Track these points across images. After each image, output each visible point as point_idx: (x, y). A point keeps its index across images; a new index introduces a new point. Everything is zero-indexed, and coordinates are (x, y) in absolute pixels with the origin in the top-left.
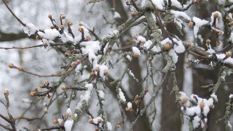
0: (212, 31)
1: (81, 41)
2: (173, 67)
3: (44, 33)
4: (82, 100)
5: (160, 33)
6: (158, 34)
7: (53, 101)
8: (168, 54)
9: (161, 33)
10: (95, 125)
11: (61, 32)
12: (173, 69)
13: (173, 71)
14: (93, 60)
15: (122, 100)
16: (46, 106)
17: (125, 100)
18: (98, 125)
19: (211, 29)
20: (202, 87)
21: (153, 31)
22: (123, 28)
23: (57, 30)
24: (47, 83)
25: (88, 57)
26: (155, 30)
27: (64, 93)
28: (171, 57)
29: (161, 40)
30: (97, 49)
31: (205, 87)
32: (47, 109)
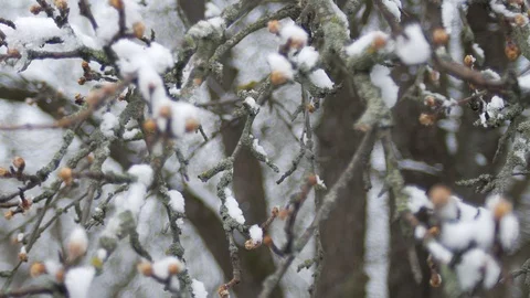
0: (492, 15)
1: (116, 39)
2: (386, 117)
3: (13, 26)
4: (119, 211)
5: (342, 24)
6: (338, 28)
7: (42, 230)
8: (369, 80)
9: (347, 24)
10: (160, 280)
11: (61, 21)
12: (386, 123)
13: (385, 128)
14: (152, 89)
15: (234, 221)
16: (24, 242)
17: (241, 220)
18: (167, 282)
19: (491, 9)
20: (459, 183)
21: (323, 19)
22: (237, 12)
23: (50, 14)
24: (18, 163)
25: (135, 80)
26: (328, 17)
27: (73, 207)
28: (379, 90)
29: (348, 43)
30: (164, 63)
31: (466, 182)
32: (28, 251)
